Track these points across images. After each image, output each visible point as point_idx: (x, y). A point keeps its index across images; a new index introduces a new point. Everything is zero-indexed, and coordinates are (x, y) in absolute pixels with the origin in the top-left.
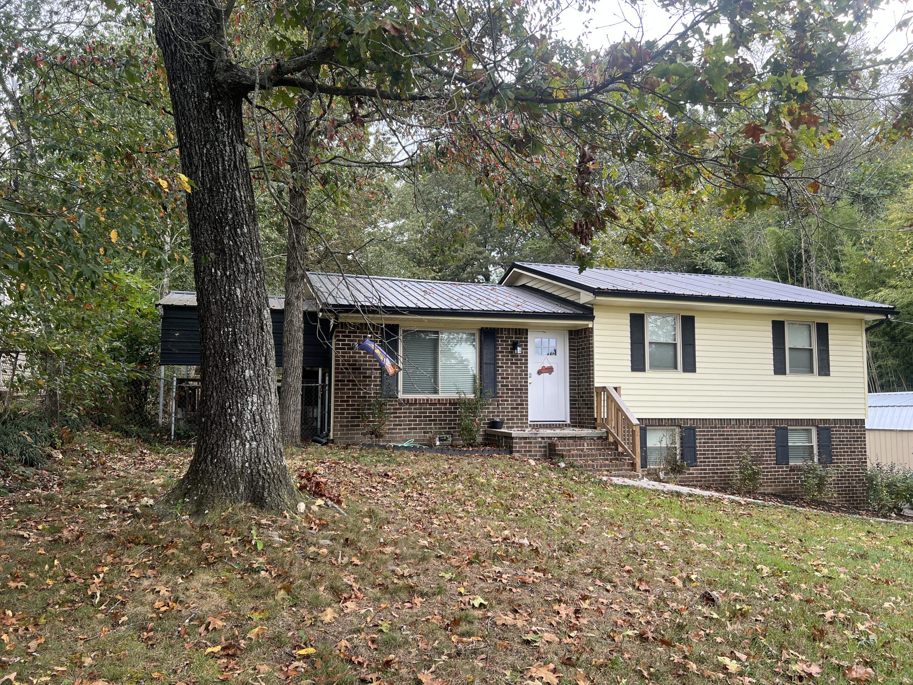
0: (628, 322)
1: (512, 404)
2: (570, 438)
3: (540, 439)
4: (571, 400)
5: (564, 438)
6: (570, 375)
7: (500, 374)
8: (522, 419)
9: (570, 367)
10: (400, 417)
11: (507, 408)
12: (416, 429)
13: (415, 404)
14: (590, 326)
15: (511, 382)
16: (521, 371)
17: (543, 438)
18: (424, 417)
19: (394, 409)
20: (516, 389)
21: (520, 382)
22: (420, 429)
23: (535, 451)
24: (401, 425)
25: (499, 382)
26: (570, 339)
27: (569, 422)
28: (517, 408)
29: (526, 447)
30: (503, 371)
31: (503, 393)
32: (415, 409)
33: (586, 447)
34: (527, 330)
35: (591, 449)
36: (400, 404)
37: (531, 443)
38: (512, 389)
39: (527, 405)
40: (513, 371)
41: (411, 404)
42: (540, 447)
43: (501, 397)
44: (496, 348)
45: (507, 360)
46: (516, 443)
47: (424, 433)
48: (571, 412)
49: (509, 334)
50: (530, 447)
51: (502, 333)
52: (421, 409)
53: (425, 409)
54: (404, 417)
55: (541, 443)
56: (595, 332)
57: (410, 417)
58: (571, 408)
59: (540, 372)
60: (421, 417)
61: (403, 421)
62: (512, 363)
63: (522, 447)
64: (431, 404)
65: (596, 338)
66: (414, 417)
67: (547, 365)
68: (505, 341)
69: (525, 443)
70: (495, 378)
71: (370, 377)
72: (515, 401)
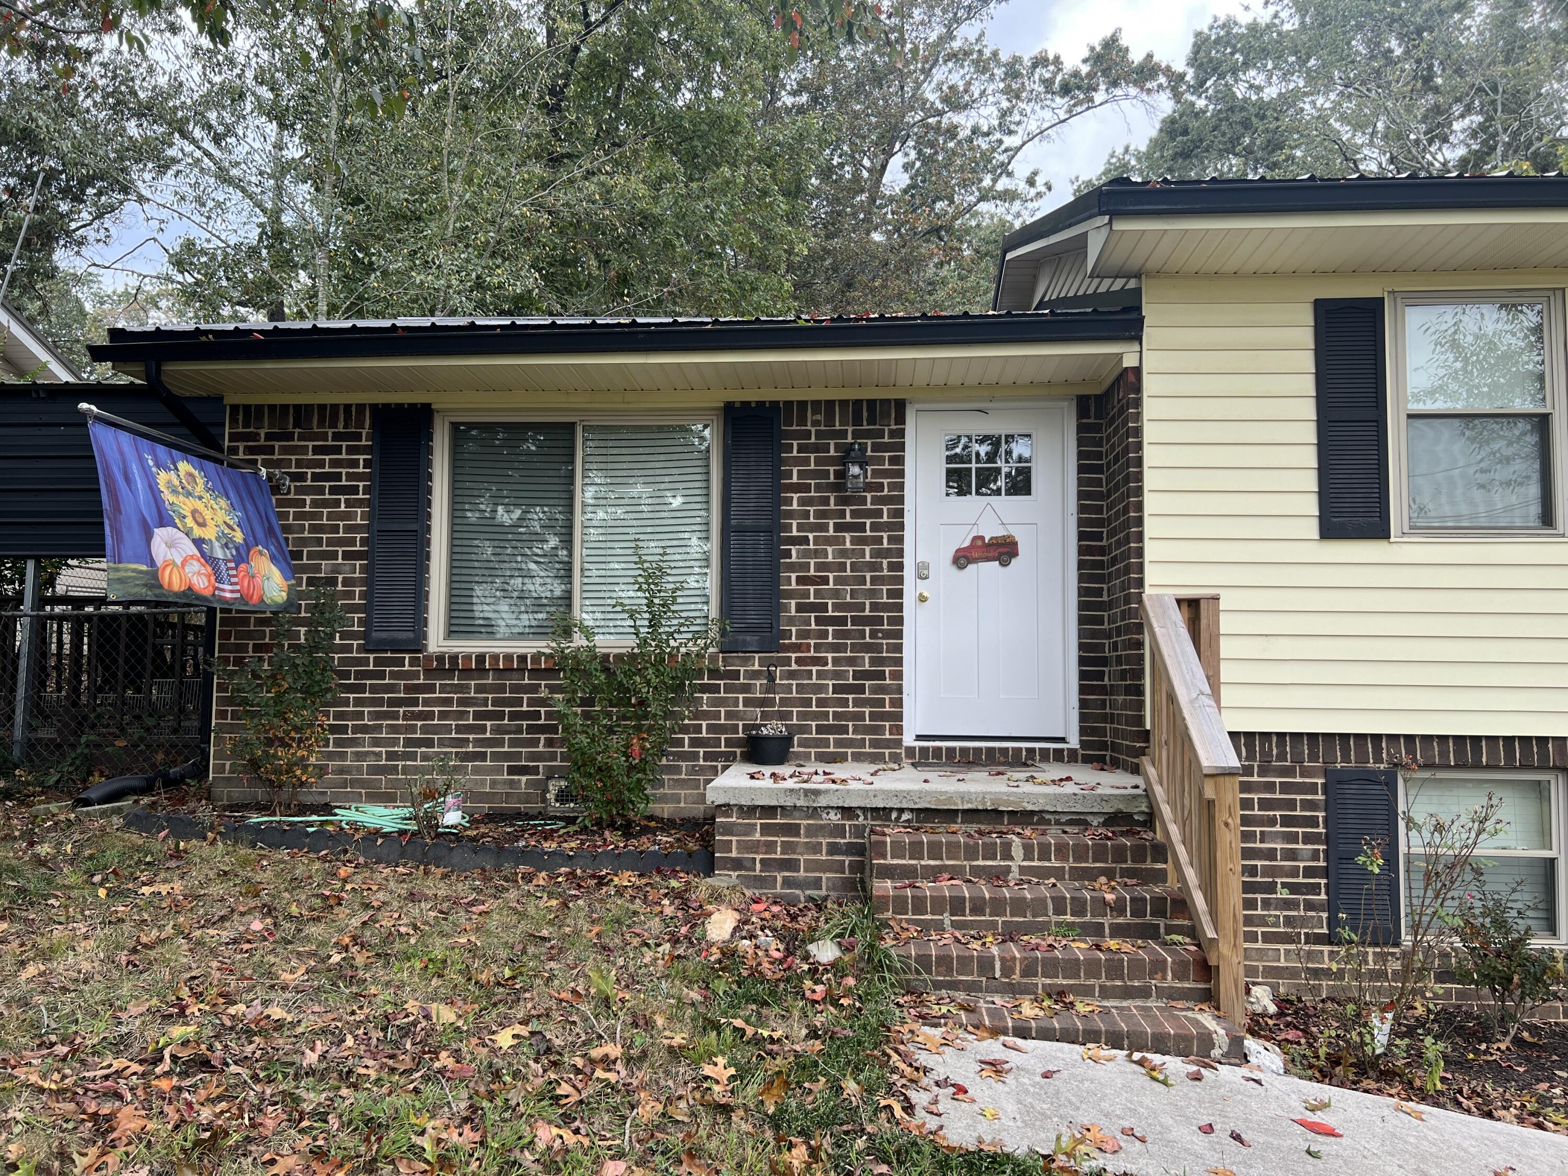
0: (1306, 336)
1: (837, 675)
2: (972, 815)
3: (834, 818)
4: (1082, 661)
5: (949, 815)
6: (1081, 565)
7: (792, 567)
8: (878, 730)
9: (1082, 536)
10: (430, 715)
11: (821, 688)
12: (482, 756)
13: (481, 671)
14: (1130, 361)
15: (836, 594)
16: (876, 554)
17: (848, 812)
18: (514, 716)
19: (408, 689)
20: (856, 621)
21: (872, 593)
22: (496, 756)
23: (812, 866)
24: (429, 743)
25: (790, 594)
26: (1081, 428)
27: (1074, 742)
28: (860, 689)
29: (770, 847)
30: (806, 554)
31: (802, 634)
32: (480, 689)
33: (1018, 859)
34: (901, 406)
35: (1043, 873)
36: (429, 672)
37: (793, 830)
38: (842, 621)
39: (898, 676)
40: (844, 553)
41: (467, 673)
42: (834, 849)
43: (796, 648)
44: (779, 474)
45: (820, 514)
46: (729, 829)
47: (512, 770)
48: (1083, 704)
49: (830, 421)
50: (787, 847)
51: (802, 421)
52: (501, 688)
53: (515, 689)
54: (443, 715)
55: (839, 831)
56: (1149, 384)
57: (462, 715)
58: (1083, 690)
59: (962, 559)
60: (500, 716)
61: (436, 729)
62: (838, 528)
63: (754, 847)
64: (536, 673)
65: (1151, 408)
66: (478, 716)
67: (990, 531)
68: (816, 448)
69: (766, 829)
70: (775, 580)
71: (332, 582)
72: (851, 661)
